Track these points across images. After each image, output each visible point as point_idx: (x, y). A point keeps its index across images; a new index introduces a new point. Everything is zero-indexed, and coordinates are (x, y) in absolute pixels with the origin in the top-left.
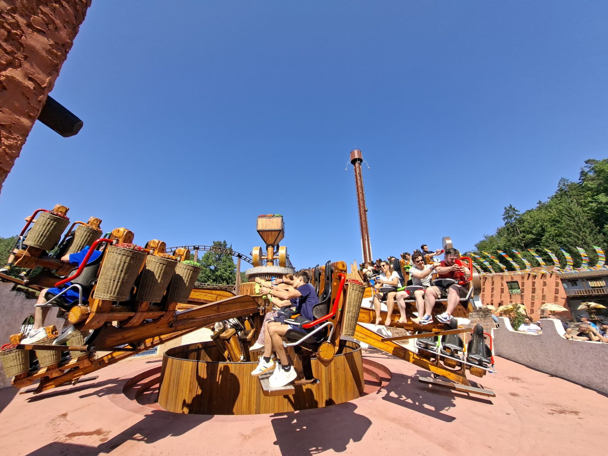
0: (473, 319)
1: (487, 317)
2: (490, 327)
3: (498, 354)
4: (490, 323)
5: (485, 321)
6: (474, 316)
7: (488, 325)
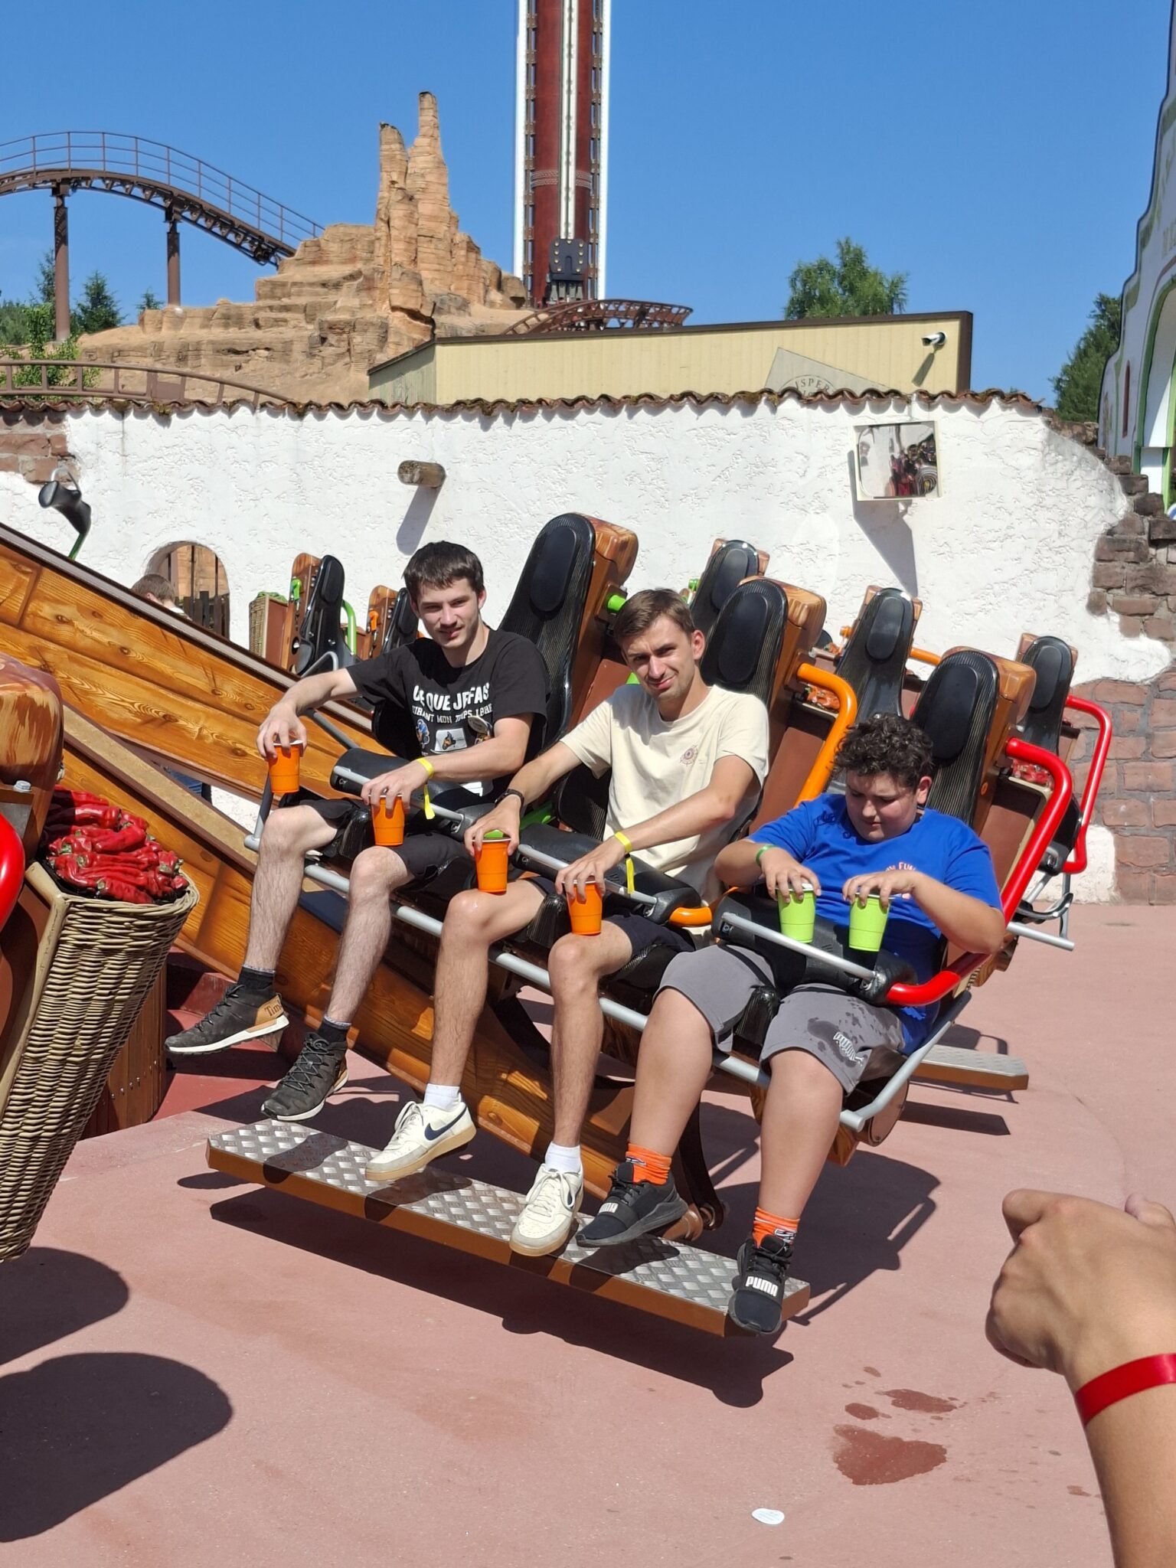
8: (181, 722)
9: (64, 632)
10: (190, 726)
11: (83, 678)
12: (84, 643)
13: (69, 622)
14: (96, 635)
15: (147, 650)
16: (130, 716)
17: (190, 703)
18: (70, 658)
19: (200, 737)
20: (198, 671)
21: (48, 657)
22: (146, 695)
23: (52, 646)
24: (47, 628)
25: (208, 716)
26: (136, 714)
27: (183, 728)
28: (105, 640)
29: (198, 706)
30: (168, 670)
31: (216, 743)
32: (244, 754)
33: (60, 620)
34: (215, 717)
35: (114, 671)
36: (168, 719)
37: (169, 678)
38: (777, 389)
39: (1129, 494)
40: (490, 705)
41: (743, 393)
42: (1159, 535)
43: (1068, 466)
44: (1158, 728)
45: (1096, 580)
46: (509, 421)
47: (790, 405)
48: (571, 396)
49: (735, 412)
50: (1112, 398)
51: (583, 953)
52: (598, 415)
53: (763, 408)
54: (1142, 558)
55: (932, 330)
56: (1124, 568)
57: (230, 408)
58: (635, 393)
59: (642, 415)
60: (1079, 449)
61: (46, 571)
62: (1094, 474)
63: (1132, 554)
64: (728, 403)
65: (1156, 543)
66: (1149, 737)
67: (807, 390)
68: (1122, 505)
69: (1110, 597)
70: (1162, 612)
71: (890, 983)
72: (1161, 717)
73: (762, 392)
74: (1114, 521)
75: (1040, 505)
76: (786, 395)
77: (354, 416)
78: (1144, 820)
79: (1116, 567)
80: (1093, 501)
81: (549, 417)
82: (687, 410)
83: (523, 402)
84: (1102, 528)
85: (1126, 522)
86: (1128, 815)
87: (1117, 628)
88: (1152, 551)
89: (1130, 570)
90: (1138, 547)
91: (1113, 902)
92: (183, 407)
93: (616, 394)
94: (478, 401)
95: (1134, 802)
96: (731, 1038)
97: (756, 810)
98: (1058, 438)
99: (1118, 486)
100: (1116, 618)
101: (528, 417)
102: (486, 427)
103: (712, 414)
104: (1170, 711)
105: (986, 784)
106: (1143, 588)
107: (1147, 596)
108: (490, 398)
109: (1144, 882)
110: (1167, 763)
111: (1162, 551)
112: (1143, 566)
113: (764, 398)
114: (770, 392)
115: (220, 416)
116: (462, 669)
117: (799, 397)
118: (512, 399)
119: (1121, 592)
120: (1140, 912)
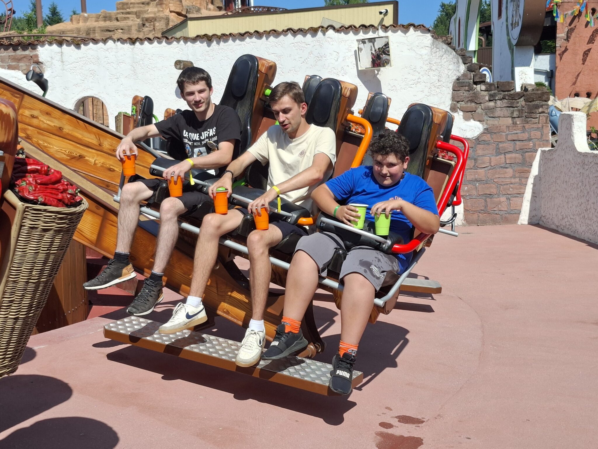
0: (491, 122)
1: (534, 115)
2: (534, 145)
3: (535, 221)
4: (538, 134)
5: (527, 126)
6: (498, 113)
7: (530, 140)
8: (87, 158)
9: (35, 122)
10: (91, 159)
11: (44, 141)
12: (43, 126)
13: (36, 117)
14: (48, 122)
15: (70, 128)
16: (65, 156)
17: (90, 150)
18: (38, 133)
19: (95, 164)
20: (93, 136)
21: (29, 132)
22: (71, 147)
23: (30, 128)
24: (27, 120)
25: (98, 155)
26: (67, 155)
27: (87, 160)
28: (52, 124)
29: (94, 151)
30: (80, 136)
31: (102, 166)
32: (114, 171)
33: (33, 117)
34: (101, 155)
35: (57, 138)
36: (81, 157)
37: (80, 140)
38: (326, 26)
39: (465, 64)
40: (216, 137)
41: (312, 28)
42: (477, 80)
43: (441, 53)
44: (479, 156)
45: (453, 99)
46: (218, 43)
47: (331, 32)
48: (243, 32)
49: (309, 36)
50: (453, 33)
51: (262, 237)
52: (254, 39)
53: (320, 34)
54: (471, 89)
55: (383, 9)
56: (464, 93)
57: (105, 41)
58: (268, 29)
59: (272, 38)
60: (445, 46)
61: (26, 96)
62: (451, 56)
63: (467, 88)
64: (305, 32)
65: (476, 83)
66: (475, 160)
67: (337, 26)
68: (463, 68)
69: (459, 105)
70: (479, 110)
71: (393, 244)
72: (480, 152)
73: (319, 27)
74: (459, 75)
75: (431, 69)
76: (329, 28)
77: (156, 43)
78: (474, 192)
79: (461, 93)
80: (451, 67)
81: (234, 41)
82: (290, 35)
83: (224, 35)
84: (455, 78)
85: (464, 75)
86: (468, 191)
87: (462, 117)
88: (475, 86)
89: (466, 94)
90: (469, 85)
91: (463, 225)
92: (85, 41)
93: (261, 30)
94: (205, 35)
95: (470, 186)
96: (326, 271)
97: (332, 175)
98: (437, 42)
99: (461, 61)
100: (461, 113)
101: (226, 41)
102: (209, 46)
103: (299, 37)
104: (483, 149)
105: (428, 160)
106: (472, 101)
107: (473, 104)
108: (210, 34)
109: (475, 216)
110: (483, 170)
111: (479, 86)
112: (471, 92)
113: (320, 30)
114: (322, 27)
115: (101, 44)
116: (204, 122)
117: (334, 28)
118: (219, 34)
119: (463, 103)
120: (473, 228)
